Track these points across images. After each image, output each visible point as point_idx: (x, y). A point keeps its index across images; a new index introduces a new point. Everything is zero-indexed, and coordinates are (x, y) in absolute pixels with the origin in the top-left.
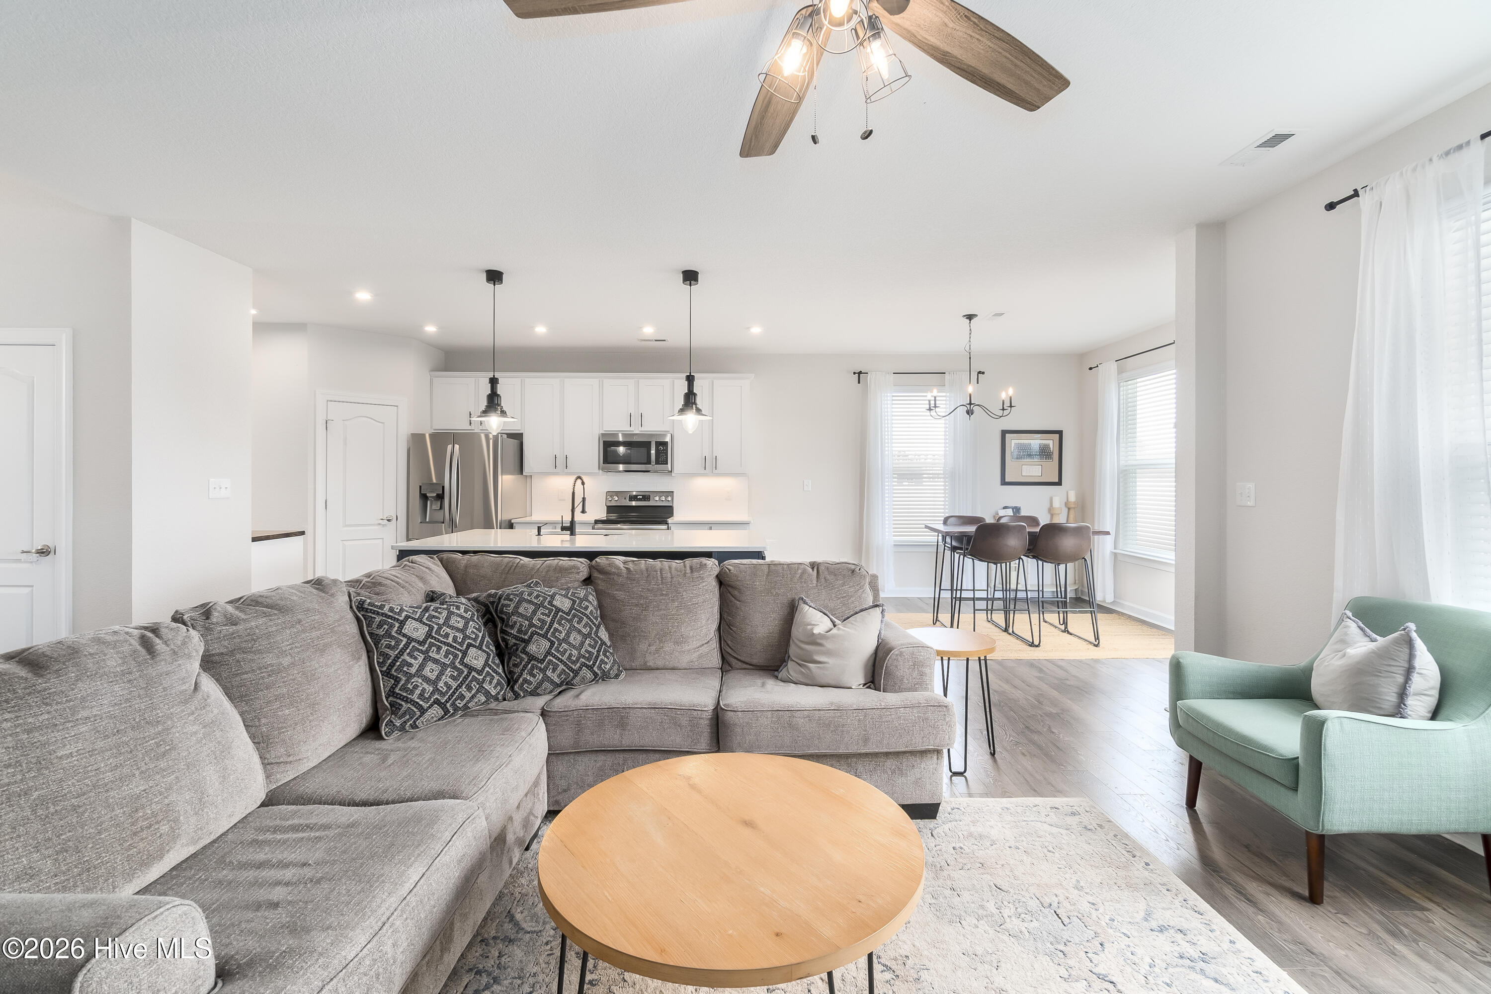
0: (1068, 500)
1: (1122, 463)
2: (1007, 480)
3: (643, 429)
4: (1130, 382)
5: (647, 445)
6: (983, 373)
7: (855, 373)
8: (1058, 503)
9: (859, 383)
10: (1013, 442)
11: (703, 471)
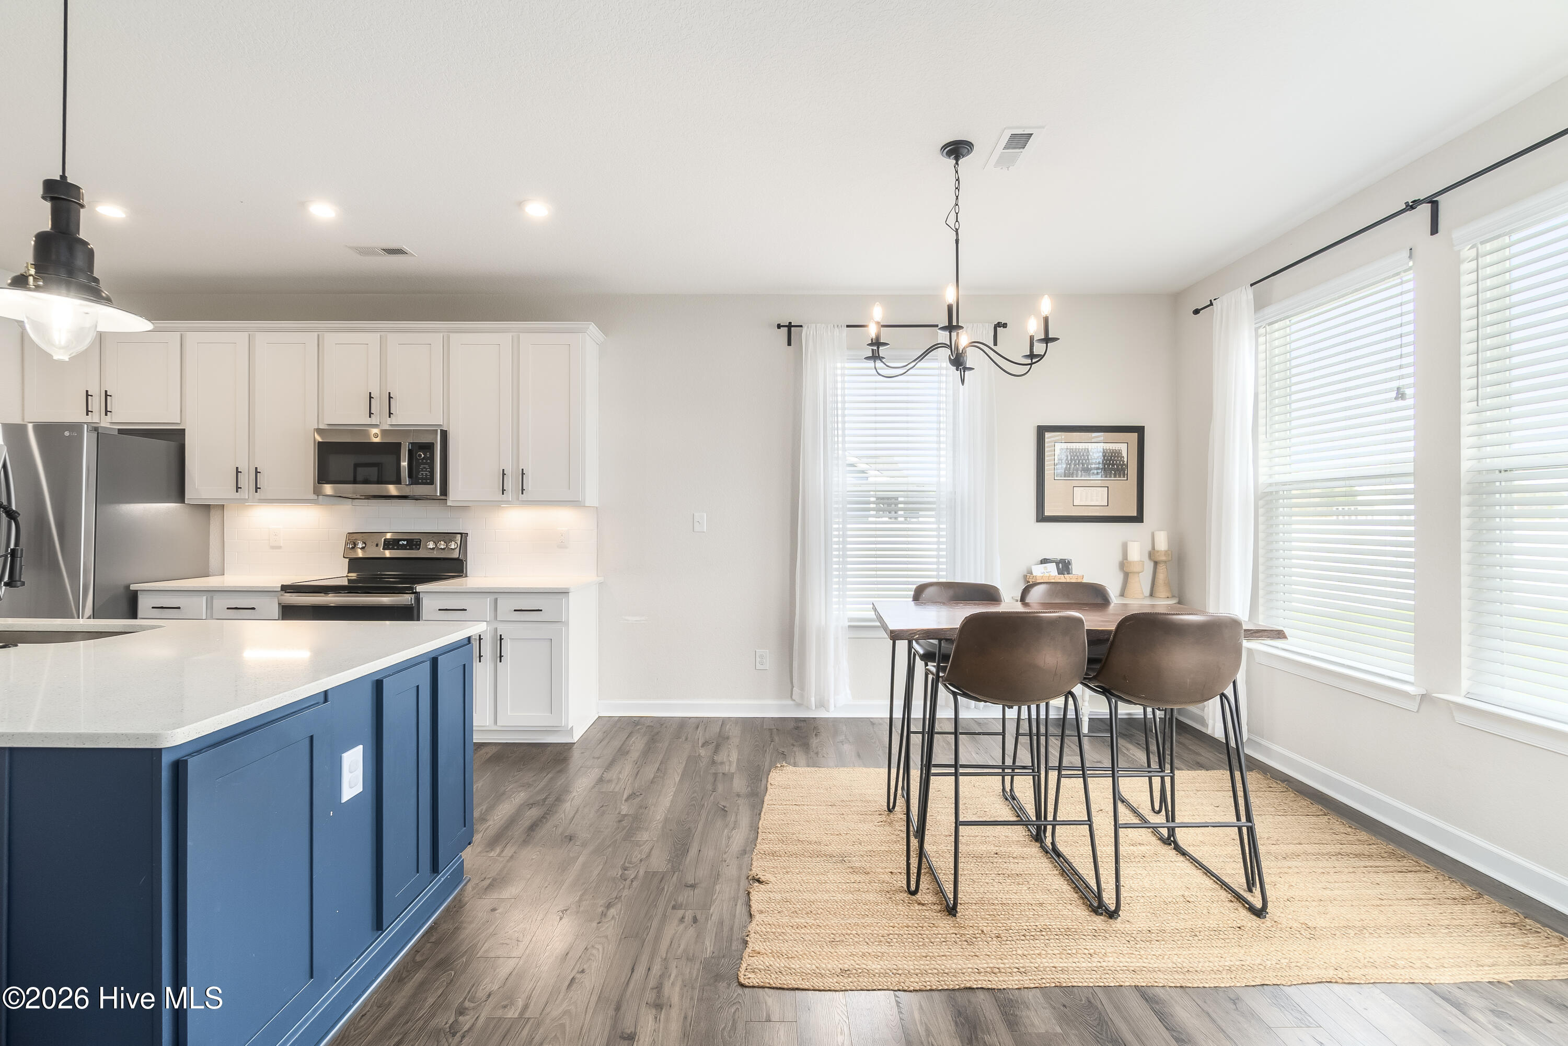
0: (1153, 548)
1: (1263, 479)
2: (1047, 513)
3: (394, 420)
4: (1276, 326)
5: (394, 449)
6: (1005, 326)
7: (779, 326)
8: (1136, 553)
9: (789, 344)
10: (1057, 447)
11: (499, 497)
